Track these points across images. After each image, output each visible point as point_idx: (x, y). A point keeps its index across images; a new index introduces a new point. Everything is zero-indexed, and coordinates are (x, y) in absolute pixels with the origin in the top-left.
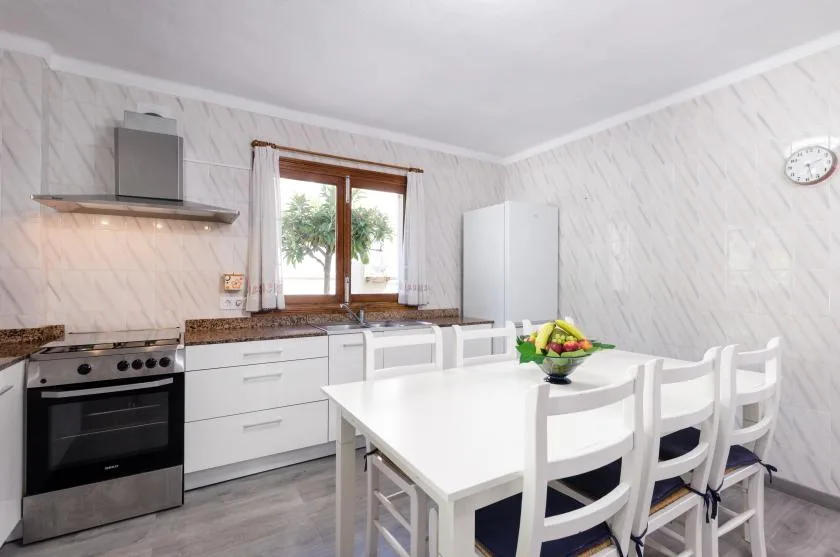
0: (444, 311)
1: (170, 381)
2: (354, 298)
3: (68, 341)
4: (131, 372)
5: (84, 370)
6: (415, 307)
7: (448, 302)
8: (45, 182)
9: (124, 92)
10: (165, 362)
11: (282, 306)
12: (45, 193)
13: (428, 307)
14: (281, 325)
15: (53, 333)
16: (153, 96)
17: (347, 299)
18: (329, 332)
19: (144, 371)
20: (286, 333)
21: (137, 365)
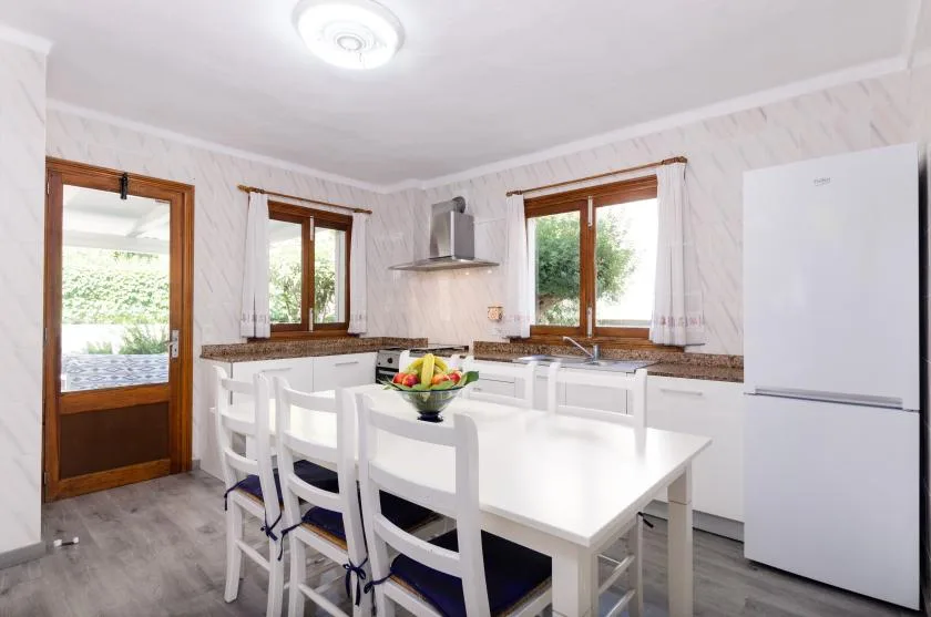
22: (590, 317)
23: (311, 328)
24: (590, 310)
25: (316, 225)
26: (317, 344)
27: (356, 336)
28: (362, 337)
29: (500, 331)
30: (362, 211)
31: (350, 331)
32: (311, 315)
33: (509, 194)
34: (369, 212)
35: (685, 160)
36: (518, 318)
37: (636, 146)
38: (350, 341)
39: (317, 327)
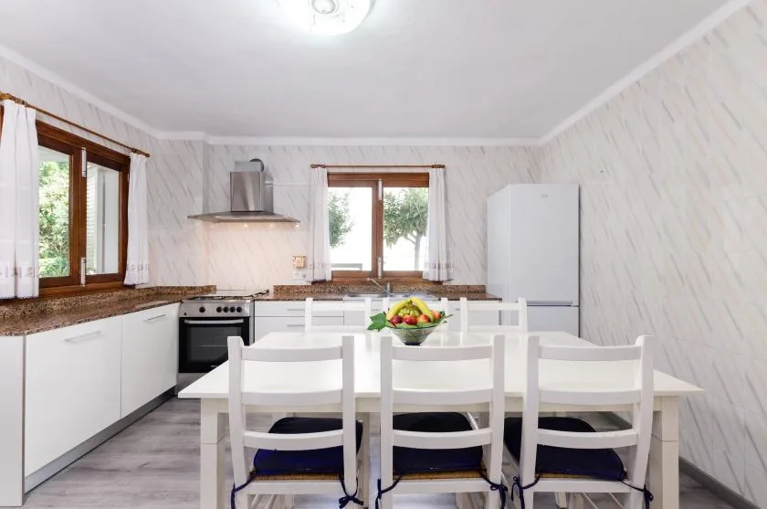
0: (468, 287)
1: (241, 321)
2: (385, 274)
3: (218, 294)
4: (223, 314)
5: (202, 310)
6: (439, 283)
7: (473, 280)
8: (206, 205)
9: (241, 148)
10: (239, 310)
11: (329, 278)
12: (206, 213)
13: (453, 283)
14: (330, 292)
15: (209, 289)
16: (256, 148)
17: (380, 274)
18: (344, 298)
19: (229, 314)
20: (329, 297)
21: (226, 310)
22: (380, 264)
23: (83, 280)
24: (380, 259)
25: (89, 159)
26: (91, 300)
27: (132, 287)
28: (137, 287)
29: (304, 276)
30: (140, 153)
31: (127, 282)
32: (83, 265)
33: (314, 166)
34: (147, 155)
35: (443, 167)
36: (323, 266)
37: (412, 151)
38: (125, 293)
39: (89, 279)
